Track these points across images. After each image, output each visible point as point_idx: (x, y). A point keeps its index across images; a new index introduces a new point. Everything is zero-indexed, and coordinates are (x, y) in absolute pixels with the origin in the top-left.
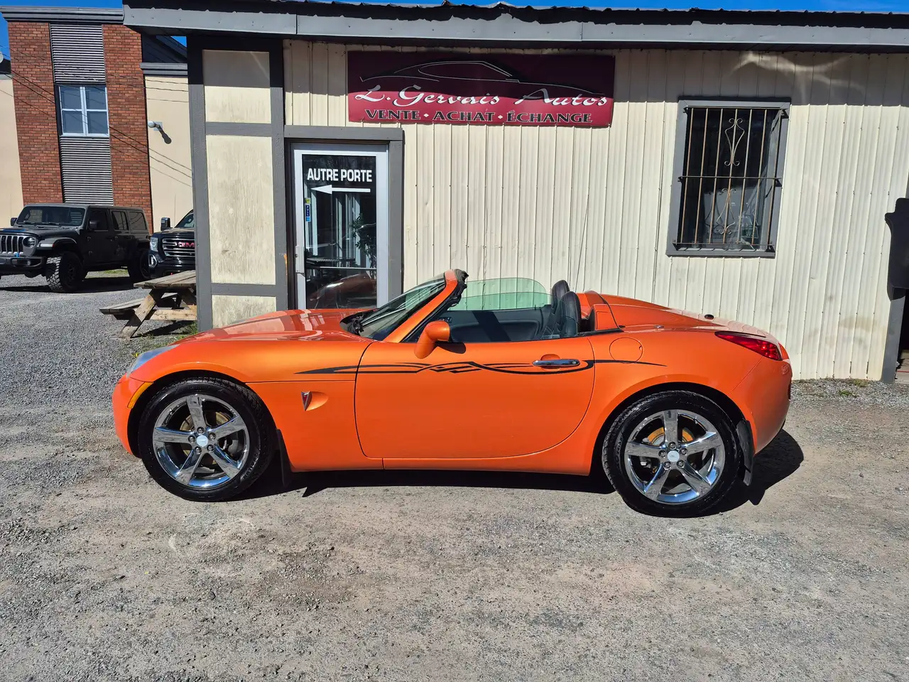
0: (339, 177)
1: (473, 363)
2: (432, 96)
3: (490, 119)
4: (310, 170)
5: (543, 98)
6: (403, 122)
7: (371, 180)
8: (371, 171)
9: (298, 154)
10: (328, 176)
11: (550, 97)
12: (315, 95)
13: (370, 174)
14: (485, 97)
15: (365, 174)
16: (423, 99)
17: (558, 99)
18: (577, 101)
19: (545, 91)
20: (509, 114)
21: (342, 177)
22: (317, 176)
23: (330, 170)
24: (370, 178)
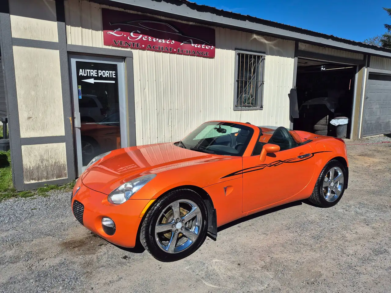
0: (98, 74)
1: (280, 161)
2: (146, 37)
3: (171, 51)
4: (81, 70)
5: (191, 44)
6: (132, 48)
7: (115, 77)
8: (115, 72)
9: (73, 61)
10: (91, 74)
11: (194, 43)
12: (84, 29)
13: (114, 73)
14: (168, 40)
15: (112, 73)
16: (142, 38)
17: (197, 45)
18: (204, 46)
19: (191, 40)
20: (179, 49)
21: (99, 74)
22: (85, 74)
23: (93, 71)
24: (114, 75)
